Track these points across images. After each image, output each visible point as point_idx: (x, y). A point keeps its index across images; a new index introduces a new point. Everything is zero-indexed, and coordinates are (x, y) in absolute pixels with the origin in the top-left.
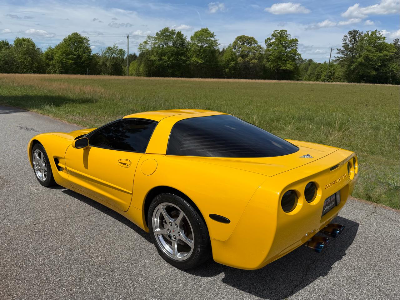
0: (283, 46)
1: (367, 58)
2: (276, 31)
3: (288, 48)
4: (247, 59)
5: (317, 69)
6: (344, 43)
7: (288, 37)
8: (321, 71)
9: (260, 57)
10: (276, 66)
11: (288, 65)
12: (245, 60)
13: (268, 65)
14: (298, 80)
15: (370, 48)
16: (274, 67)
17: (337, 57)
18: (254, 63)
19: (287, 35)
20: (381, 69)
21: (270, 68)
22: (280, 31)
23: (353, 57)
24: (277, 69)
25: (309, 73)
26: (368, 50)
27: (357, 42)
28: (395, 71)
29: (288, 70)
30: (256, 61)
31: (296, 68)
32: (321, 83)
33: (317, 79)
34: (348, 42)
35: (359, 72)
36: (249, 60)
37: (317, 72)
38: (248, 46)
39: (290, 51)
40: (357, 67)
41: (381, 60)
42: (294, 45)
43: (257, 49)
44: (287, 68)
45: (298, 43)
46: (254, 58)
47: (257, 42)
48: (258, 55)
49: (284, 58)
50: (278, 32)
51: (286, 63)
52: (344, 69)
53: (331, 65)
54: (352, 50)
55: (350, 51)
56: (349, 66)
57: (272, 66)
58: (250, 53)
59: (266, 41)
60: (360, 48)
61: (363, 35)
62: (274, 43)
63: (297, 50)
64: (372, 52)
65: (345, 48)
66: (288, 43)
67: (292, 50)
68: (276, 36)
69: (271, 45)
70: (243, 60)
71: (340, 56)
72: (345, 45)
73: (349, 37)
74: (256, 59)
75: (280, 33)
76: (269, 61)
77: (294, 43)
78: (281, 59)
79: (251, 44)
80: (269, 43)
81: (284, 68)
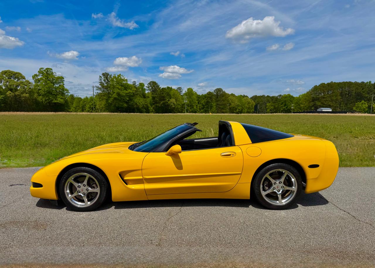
0: (52, 82)
1: (118, 94)
2: (42, 68)
3: (56, 84)
4: (17, 93)
5: (81, 102)
6: (100, 82)
7: (54, 75)
8: (85, 104)
9: (30, 91)
10: (47, 100)
11: (59, 99)
12: (15, 94)
13: (40, 99)
14: (68, 111)
15: (120, 87)
16: (46, 100)
17: (97, 92)
18: (25, 97)
19: (53, 72)
20: (129, 103)
21: (42, 102)
22: (46, 69)
23: (109, 93)
24: (49, 103)
25: (74, 105)
26: (119, 89)
27: (109, 82)
28: (138, 104)
29: (59, 103)
30: (27, 95)
31: (66, 102)
32: (86, 113)
33: (83, 111)
34: (103, 82)
35: (115, 105)
36: (19, 94)
37: (82, 105)
38: (15, 80)
39: (58, 87)
40: (113, 100)
41: (128, 96)
42: (61, 82)
43: (26, 84)
44: (58, 101)
45: (64, 81)
46: (24, 92)
47: (25, 77)
48: (29, 90)
49: (54, 93)
50: (44, 69)
51: (57, 97)
52: (104, 102)
53: (92, 99)
54: (107, 88)
55: (106, 89)
56: (107, 100)
57: (44, 100)
58: (19, 87)
59: (33, 77)
60: (112, 86)
61: (112, 77)
62: (41, 79)
63: (64, 86)
64: (121, 90)
65: (102, 86)
66: (55, 80)
67: (60, 86)
68: (43, 73)
69: (39, 81)
70: (12, 94)
71: (99, 92)
72: (101, 84)
73: (103, 77)
74: (27, 93)
75: (46, 71)
76: (40, 95)
77: (61, 80)
78: (51, 94)
79: (19, 79)
80: (37, 78)
81: (56, 101)
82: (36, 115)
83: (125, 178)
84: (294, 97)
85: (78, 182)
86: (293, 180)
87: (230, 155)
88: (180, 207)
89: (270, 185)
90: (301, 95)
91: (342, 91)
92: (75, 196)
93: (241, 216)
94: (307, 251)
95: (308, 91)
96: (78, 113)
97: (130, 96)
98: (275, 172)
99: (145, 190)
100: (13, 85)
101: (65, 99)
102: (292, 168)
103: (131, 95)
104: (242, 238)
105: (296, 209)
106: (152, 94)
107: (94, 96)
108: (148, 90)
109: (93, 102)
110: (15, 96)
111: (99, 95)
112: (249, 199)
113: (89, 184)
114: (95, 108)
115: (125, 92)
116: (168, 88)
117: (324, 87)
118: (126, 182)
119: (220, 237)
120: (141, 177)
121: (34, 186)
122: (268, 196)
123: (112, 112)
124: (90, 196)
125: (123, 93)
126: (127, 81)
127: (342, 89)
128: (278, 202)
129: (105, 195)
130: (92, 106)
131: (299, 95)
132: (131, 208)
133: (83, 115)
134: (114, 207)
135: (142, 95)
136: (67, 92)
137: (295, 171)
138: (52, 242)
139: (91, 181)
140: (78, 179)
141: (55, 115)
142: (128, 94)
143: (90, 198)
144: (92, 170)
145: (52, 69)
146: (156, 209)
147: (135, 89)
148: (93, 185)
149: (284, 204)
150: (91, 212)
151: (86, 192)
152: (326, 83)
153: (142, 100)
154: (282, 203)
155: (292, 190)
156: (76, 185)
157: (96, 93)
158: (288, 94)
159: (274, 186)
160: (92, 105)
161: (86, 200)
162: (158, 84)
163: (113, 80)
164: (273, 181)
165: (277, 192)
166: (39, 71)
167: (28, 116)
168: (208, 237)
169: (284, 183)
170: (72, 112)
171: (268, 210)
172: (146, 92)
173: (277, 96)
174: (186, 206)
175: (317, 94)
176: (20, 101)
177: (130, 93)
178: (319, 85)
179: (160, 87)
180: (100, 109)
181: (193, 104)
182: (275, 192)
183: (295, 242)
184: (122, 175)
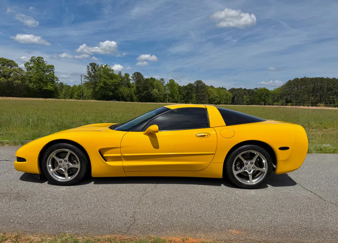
0: (43, 70)
1: (105, 83)
2: (34, 57)
3: (47, 72)
4: (10, 79)
5: (70, 90)
7: (45, 63)
8: (73, 92)
9: (22, 78)
10: (38, 86)
11: (49, 86)
12: (8, 80)
13: (31, 85)
14: (58, 98)
15: (106, 76)
16: (36, 87)
18: (18, 83)
19: (44, 61)
20: (115, 91)
21: (33, 89)
22: (37, 58)
23: (96, 82)
24: (40, 89)
25: (63, 92)
26: (105, 78)
27: (96, 71)
28: (123, 93)
29: (49, 90)
30: (20, 81)
31: (56, 89)
32: (74, 100)
33: (71, 98)
34: (91, 71)
35: (101, 93)
36: (12, 80)
37: (70, 92)
38: (8, 68)
39: (49, 75)
40: (100, 89)
42: (51, 70)
43: (18, 71)
44: (48, 88)
45: (54, 69)
46: (17, 79)
47: (17, 65)
48: (21, 76)
49: (44, 81)
50: (35, 58)
51: (47, 84)
52: (91, 90)
53: (80, 87)
54: (94, 77)
56: (94, 88)
57: (35, 86)
58: (11, 74)
59: (25, 65)
60: (99, 76)
61: (99, 67)
62: (33, 67)
63: (54, 74)
64: (108, 79)
65: (89, 75)
66: (46, 68)
67: (50, 74)
68: (34, 61)
69: (31, 69)
70: (5, 80)
71: (87, 80)
72: (89, 73)
73: (90, 67)
74: (19, 80)
75: (38, 59)
76: (31, 82)
77: (51, 69)
78: (42, 81)
79: (12, 66)
80: (29, 66)
81: (46, 88)
82: (27, 101)
83: (105, 155)
84: (269, 91)
85: (60, 158)
86: (264, 161)
87: (205, 136)
88: (155, 184)
89: (242, 165)
90: (275, 89)
91: (314, 86)
92: (56, 171)
93: (213, 194)
94: (274, 226)
95: (282, 85)
96: (67, 100)
97: (116, 86)
98: (247, 153)
99: (123, 167)
100: (7, 72)
101: (55, 86)
102: (264, 150)
103: (117, 84)
104: (212, 213)
105: (265, 189)
106: (136, 84)
107: (82, 85)
108: (133, 80)
109: (81, 90)
110: (8, 82)
111: (86, 84)
112: (222, 178)
113: (70, 160)
114: (82, 95)
115: (111, 81)
116: (152, 78)
117: (297, 82)
118: (105, 159)
119: (191, 211)
120: (120, 155)
121: (18, 161)
122: (239, 175)
123: (98, 100)
124: (71, 172)
125: (110, 82)
126: (113, 71)
127: (314, 84)
128: (248, 181)
129: (84, 171)
130: (80, 94)
131: (274, 89)
132: (110, 184)
133: (71, 101)
134: (94, 182)
135: (127, 85)
136: (57, 80)
137: (266, 153)
138: (31, 211)
139: (72, 157)
140: (60, 155)
141: (45, 101)
142: (114, 84)
143: (71, 173)
144: (73, 146)
145: (43, 58)
146: (132, 185)
147: (121, 79)
148: (74, 161)
149: (254, 183)
150: (71, 187)
151: (67, 167)
152: (300, 78)
153: (127, 90)
154: (253, 182)
155: (262, 171)
156: (58, 160)
157: (84, 82)
158: (264, 88)
159: (245, 166)
160: (80, 92)
161: (67, 174)
162: (142, 74)
163: (100, 70)
164: (245, 162)
165: (248, 172)
166: (30, 60)
167: (19, 101)
168: (180, 211)
169: (255, 164)
170: (61, 98)
171: (239, 189)
172: (131, 82)
173: (254, 89)
174: (162, 183)
175: (291, 89)
176: (13, 87)
177: (116, 82)
178: (293, 80)
179: (144, 77)
180: (87, 97)
181: (175, 95)
182: (246, 172)
183: (263, 218)
184: (101, 152)
